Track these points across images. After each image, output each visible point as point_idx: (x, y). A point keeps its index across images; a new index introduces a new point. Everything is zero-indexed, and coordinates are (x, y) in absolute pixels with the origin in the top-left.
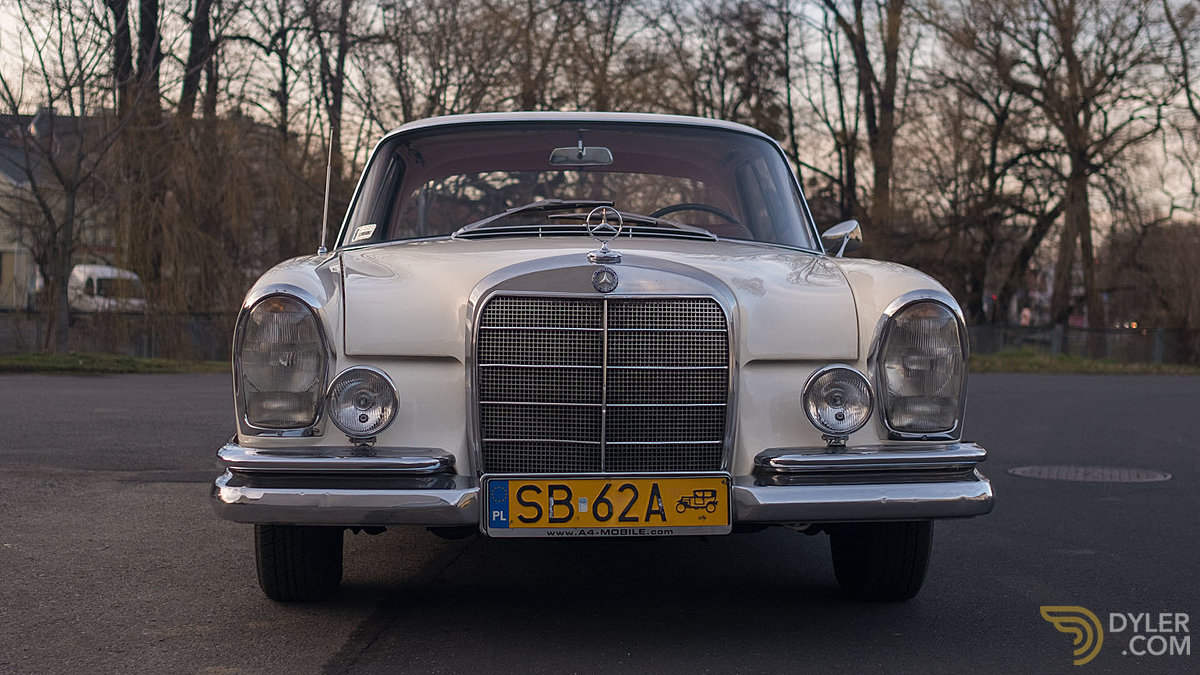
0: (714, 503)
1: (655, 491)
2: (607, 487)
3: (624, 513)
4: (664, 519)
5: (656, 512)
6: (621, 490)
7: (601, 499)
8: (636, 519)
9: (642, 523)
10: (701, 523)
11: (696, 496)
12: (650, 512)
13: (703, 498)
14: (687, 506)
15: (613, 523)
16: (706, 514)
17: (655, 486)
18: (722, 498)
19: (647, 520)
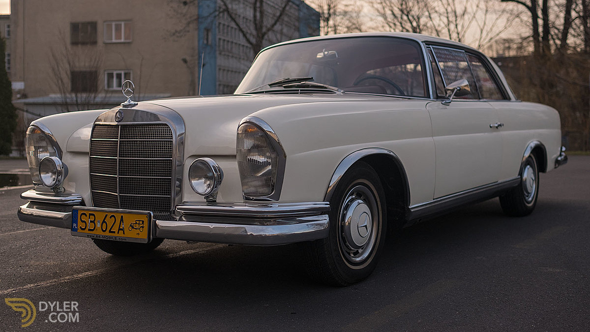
0: (143, 227)
1: (122, 220)
2: (106, 216)
3: (111, 229)
4: (124, 233)
5: (122, 229)
6: (110, 218)
7: (104, 221)
8: (114, 232)
9: (116, 235)
10: (137, 236)
11: (136, 223)
12: (120, 229)
13: (139, 224)
14: (133, 228)
15: (107, 234)
16: (140, 232)
17: (122, 216)
18: (146, 225)
19: (118, 233)
